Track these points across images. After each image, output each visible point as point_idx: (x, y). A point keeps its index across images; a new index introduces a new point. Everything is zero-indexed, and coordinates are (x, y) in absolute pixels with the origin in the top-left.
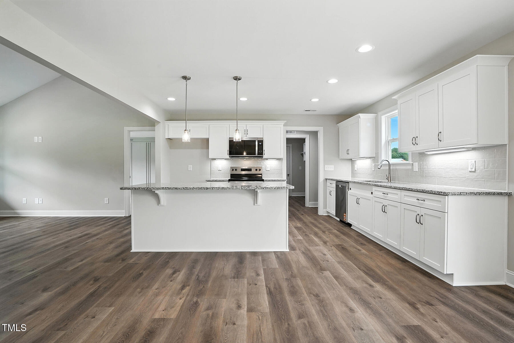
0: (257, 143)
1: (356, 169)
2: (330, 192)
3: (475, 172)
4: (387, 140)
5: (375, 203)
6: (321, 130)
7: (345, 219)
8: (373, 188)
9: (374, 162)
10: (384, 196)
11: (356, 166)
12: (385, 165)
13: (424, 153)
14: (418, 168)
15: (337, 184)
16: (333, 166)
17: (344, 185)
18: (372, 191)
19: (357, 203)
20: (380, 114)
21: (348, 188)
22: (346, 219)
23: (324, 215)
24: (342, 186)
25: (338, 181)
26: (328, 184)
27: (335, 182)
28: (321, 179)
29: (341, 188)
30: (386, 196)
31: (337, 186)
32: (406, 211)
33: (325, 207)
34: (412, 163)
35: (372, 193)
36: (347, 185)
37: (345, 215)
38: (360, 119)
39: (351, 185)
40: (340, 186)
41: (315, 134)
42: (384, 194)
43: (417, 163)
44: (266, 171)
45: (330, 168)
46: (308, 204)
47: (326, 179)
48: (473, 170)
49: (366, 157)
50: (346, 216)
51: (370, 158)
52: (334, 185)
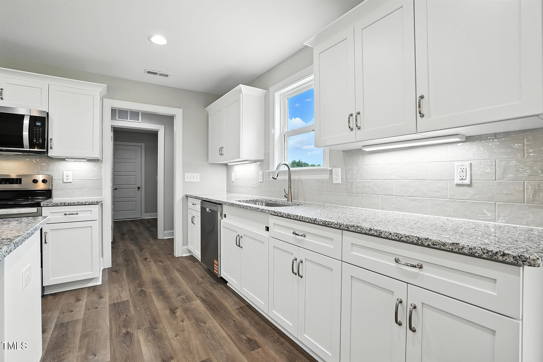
0: (26, 122)
1: (233, 179)
2: (193, 217)
3: (470, 185)
4: (282, 132)
5: (275, 249)
6: (178, 113)
7: (216, 270)
8: (270, 219)
9: (262, 170)
10: (295, 238)
11: (233, 174)
12: (283, 172)
13: (361, 149)
14: (342, 179)
15: (202, 206)
16: (199, 174)
17: (214, 208)
18: (268, 225)
19: (238, 244)
20: (271, 89)
21: (221, 215)
22: (218, 271)
23: (184, 256)
24: (210, 210)
25: (204, 201)
26: (190, 204)
27: (199, 202)
28: (178, 196)
29: (208, 213)
30: (302, 240)
31: (203, 209)
32: (355, 282)
33: (185, 242)
34: (330, 169)
35: (267, 229)
36: (220, 209)
37: (216, 263)
38: (241, 94)
39: (226, 210)
40: (208, 210)
41: (169, 120)
42: (296, 234)
43: (340, 168)
44: (64, 183)
45: (194, 177)
46: (162, 234)
47: (187, 197)
48: (467, 182)
49: (250, 161)
50: (217, 265)
51: (255, 161)
52: (198, 207)
